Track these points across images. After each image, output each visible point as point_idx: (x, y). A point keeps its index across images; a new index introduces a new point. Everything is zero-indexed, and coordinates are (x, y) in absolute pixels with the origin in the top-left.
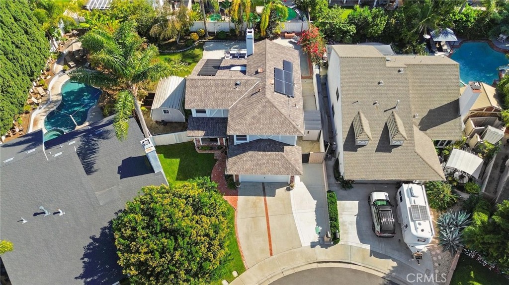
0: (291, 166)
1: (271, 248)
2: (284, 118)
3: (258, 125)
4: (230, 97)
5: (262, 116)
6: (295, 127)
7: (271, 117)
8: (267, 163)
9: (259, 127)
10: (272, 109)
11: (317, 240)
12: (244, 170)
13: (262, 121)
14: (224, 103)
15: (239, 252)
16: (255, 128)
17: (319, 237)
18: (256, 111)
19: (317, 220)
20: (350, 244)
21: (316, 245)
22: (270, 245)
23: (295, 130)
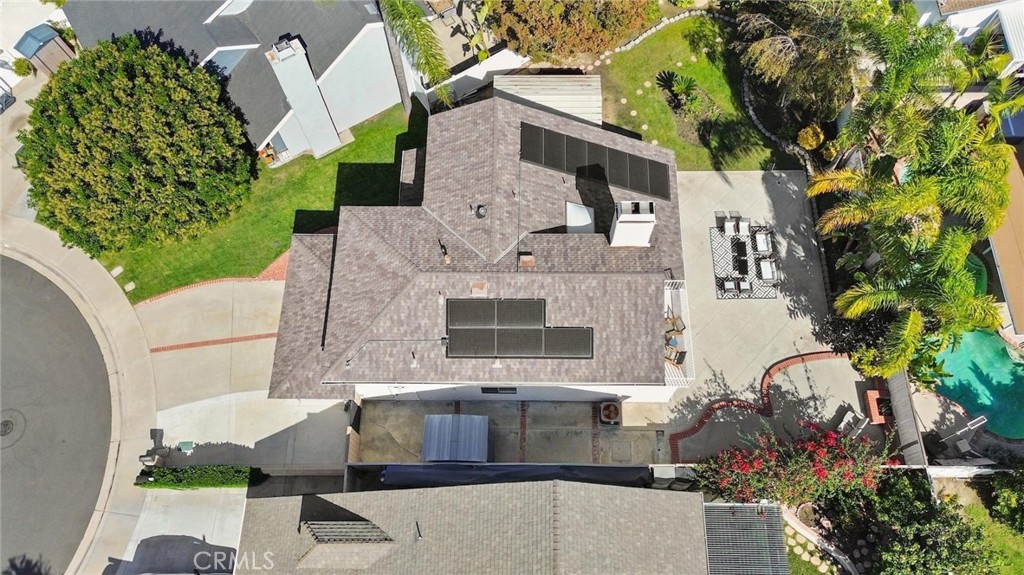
0: (290, 368)
1: (164, 349)
2: (365, 327)
3: (355, 268)
4: (450, 203)
5: (372, 273)
6: (339, 355)
7: (369, 295)
8: (304, 315)
9: (351, 271)
10: (389, 293)
11: (165, 443)
12: (296, 270)
13: (361, 275)
14: (436, 192)
15: (167, 290)
16: (350, 263)
17: (170, 448)
18: (384, 258)
19: (209, 446)
20: (143, 516)
21: (155, 441)
22: (171, 348)
23: (334, 357)
